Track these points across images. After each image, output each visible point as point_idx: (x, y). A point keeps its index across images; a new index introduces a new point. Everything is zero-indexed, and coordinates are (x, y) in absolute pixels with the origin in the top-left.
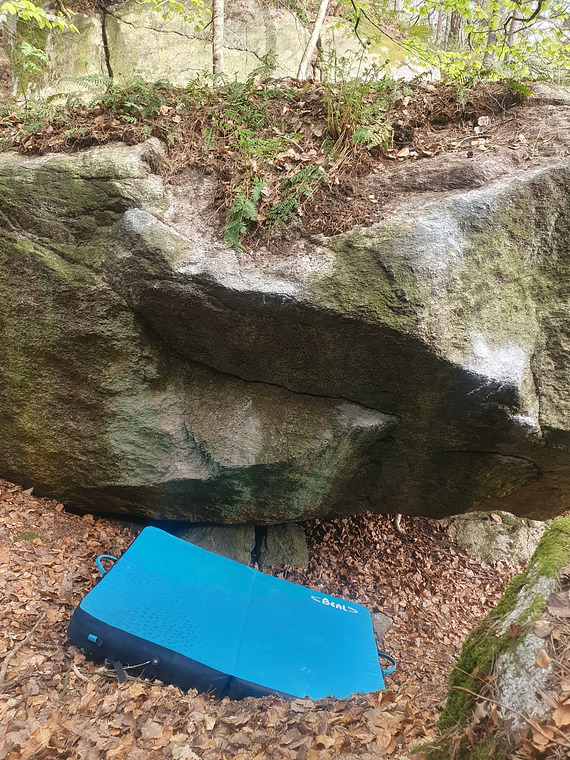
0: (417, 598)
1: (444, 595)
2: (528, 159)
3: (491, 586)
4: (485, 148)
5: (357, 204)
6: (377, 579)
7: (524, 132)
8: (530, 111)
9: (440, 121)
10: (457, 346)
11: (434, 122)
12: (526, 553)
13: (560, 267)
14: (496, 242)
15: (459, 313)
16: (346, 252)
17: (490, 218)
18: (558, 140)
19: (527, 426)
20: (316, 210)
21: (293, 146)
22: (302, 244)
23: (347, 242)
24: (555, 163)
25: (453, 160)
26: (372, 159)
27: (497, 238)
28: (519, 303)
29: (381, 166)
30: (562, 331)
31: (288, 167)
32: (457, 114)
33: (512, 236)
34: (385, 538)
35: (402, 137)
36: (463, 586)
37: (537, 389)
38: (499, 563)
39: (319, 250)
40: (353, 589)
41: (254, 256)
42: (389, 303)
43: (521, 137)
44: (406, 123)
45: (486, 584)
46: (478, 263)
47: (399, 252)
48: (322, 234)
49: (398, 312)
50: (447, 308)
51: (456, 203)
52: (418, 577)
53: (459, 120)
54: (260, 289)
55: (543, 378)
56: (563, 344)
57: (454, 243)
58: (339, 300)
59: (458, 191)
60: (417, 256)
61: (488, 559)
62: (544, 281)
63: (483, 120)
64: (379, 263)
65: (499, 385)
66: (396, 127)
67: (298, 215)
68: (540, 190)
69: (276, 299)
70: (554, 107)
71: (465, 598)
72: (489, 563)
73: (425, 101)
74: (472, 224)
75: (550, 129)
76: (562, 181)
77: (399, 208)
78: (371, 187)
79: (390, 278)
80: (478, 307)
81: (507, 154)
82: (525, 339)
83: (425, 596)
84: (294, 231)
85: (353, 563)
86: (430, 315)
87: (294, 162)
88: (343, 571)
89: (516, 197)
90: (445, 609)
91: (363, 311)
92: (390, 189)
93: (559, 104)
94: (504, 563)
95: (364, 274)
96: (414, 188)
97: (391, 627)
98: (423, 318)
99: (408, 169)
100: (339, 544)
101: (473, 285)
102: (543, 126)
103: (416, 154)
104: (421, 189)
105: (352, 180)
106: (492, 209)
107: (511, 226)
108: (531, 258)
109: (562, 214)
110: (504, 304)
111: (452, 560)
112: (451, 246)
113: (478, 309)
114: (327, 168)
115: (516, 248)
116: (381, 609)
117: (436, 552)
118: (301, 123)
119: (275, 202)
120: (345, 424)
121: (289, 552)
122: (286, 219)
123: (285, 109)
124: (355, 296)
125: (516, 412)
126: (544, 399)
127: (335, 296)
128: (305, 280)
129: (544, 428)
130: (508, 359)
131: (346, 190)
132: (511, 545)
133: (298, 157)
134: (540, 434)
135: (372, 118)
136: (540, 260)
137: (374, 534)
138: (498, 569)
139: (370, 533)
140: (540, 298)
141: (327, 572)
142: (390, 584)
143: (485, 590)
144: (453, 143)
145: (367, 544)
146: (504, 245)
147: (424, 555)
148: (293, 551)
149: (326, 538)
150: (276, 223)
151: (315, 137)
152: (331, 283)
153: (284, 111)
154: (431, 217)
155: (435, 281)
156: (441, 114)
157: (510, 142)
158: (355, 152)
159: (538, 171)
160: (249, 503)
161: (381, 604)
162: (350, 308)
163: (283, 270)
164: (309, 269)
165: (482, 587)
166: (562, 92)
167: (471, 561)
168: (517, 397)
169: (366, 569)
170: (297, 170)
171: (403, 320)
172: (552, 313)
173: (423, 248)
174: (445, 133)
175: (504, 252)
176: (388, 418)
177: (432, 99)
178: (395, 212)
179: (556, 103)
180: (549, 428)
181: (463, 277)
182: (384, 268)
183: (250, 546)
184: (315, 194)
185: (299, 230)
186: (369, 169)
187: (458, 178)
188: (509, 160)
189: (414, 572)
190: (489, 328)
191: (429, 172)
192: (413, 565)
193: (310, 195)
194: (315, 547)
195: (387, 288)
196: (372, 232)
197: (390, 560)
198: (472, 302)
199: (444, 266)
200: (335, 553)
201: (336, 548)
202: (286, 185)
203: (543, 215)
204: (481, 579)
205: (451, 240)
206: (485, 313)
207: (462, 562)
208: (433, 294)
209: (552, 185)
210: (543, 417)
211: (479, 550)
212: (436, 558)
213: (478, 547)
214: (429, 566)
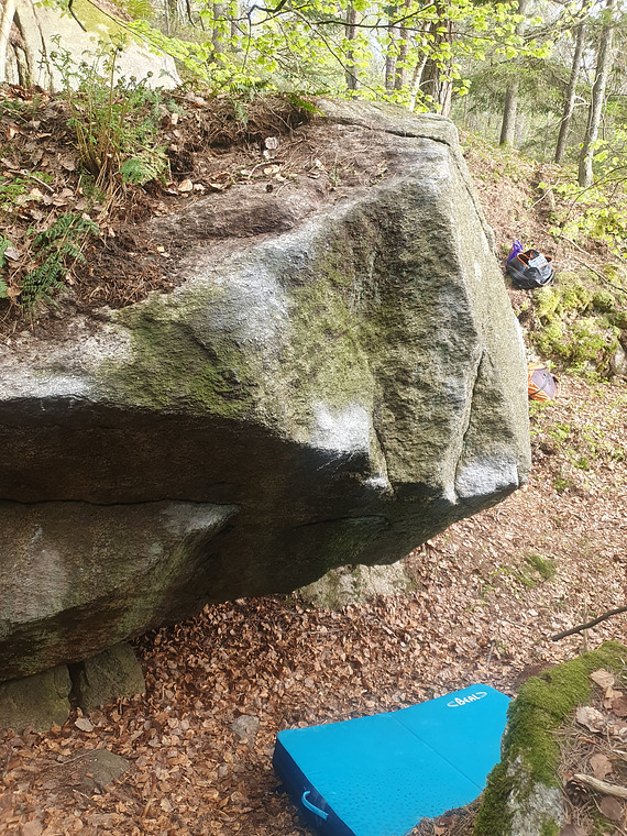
0: (278, 682)
1: (305, 666)
2: (332, 190)
3: (348, 638)
4: (282, 179)
5: (144, 261)
6: (229, 674)
7: (318, 156)
8: (319, 131)
9: (221, 144)
10: (300, 423)
11: (214, 145)
12: (371, 588)
13: (384, 310)
14: (319, 294)
15: (296, 384)
16: (146, 328)
17: (310, 268)
18: (358, 167)
19: (380, 488)
20: (92, 274)
21: (37, 185)
22: (81, 321)
23: (144, 315)
24: (363, 195)
25: (250, 195)
26: (148, 198)
27: (320, 290)
28: (351, 357)
29: (162, 206)
30: (397, 380)
31: (37, 215)
32: (240, 134)
33: (334, 285)
34: (225, 618)
35: (180, 166)
36: (321, 648)
37: (382, 445)
38: (348, 607)
39: (108, 328)
40: (206, 697)
41: (13, 346)
42: (216, 389)
43: (318, 163)
44: (182, 148)
45: (342, 637)
46: (305, 322)
47: (217, 323)
48: (106, 307)
49: (230, 397)
50: (283, 381)
51: (269, 253)
52: (273, 654)
53: (243, 142)
54: (34, 393)
55: (386, 432)
56: (400, 393)
57: (277, 303)
58: (151, 393)
59: (266, 236)
60: (240, 326)
61: (336, 607)
62: (372, 329)
63: (271, 142)
64: (195, 341)
65: (349, 455)
66: (170, 153)
67: (67, 283)
68: (355, 228)
69: (59, 403)
70: (344, 127)
71: (326, 661)
72: (338, 611)
73: (198, 118)
74: (291, 277)
75: (346, 153)
76: (375, 217)
77: (201, 263)
78: (156, 235)
79: (212, 357)
80: (314, 372)
81: (309, 186)
82: (364, 396)
83: (285, 676)
84: (66, 306)
85: (196, 662)
86: (266, 393)
87: (42, 207)
88: (188, 678)
89: (331, 239)
90: (309, 682)
91: (186, 403)
92: (182, 237)
93: (348, 124)
94: (353, 606)
95: (178, 356)
96: (212, 235)
97: (259, 728)
98: (260, 399)
99: (199, 210)
100: (175, 644)
101: (305, 350)
102: (336, 148)
103: (203, 188)
104: (221, 235)
105: (129, 228)
106: (310, 257)
107: (331, 272)
108: (356, 304)
109: (379, 253)
110: (337, 362)
111: (301, 620)
112: (274, 307)
113: (315, 375)
114: (94, 214)
115: (339, 297)
116: (242, 710)
117: (283, 616)
118: (41, 152)
119: (30, 268)
120: (177, 531)
121: (119, 679)
122: (51, 291)
123: (13, 132)
124: (171, 384)
125: (367, 476)
126: (390, 454)
127: (144, 388)
128: (97, 371)
129: (394, 484)
130: (353, 424)
131: (126, 244)
132: (355, 584)
133: (47, 200)
134: (392, 492)
135: (137, 143)
136: (364, 306)
137: (211, 617)
138: (350, 616)
139: (207, 616)
140: (370, 347)
141: (170, 685)
142: (246, 676)
143: (342, 645)
144: (243, 172)
145: (207, 632)
146: (328, 297)
147: (271, 624)
148: (124, 677)
149: (157, 641)
150: (38, 297)
151: (65, 171)
152: (134, 372)
153: (12, 134)
154: (245, 273)
155: (265, 353)
156: (221, 135)
157: (308, 169)
158: (125, 189)
159: (348, 206)
160: (58, 645)
161: (241, 703)
162: (168, 401)
163: (62, 362)
164: (100, 356)
165: (339, 642)
166: (347, 109)
167: (321, 615)
168: (368, 462)
169: (214, 665)
170: (51, 219)
171: (236, 406)
172: (384, 362)
173: (245, 315)
174: (229, 158)
175: (329, 304)
176: (226, 510)
177: (206, 116)
178: (197, 269)
179: (345, 122)
180: (400, 484)
181: (294, 342)
182: (202, 345)
183: (65, 689)
184: (86, 252)
185: (72, 303)
186: (149, 212)
187: (263, 219)
188: (313, 192)
189: (266, 649)
190: (328, 394)
191: (226, 213)
192: (262, 639)
193: (79, 256)
194: (147, 658)
195: (211, 370)
196: (175, 300)
197: (236, 643)
198: (308, 369)
199: (271, 333)
200: (173, 657)
201: (172, 649)
202: (41, 243)
203: (361, 256)
204: (336, 633)
205: (273, 300)
206: (321, 377)
207: (313, 619)
208: (265, 368)
209: (365, 222)
210: (392, 473)
211: (326, 599)
212: (284, 624)
213: (324, 596)
214: (280, 636)
